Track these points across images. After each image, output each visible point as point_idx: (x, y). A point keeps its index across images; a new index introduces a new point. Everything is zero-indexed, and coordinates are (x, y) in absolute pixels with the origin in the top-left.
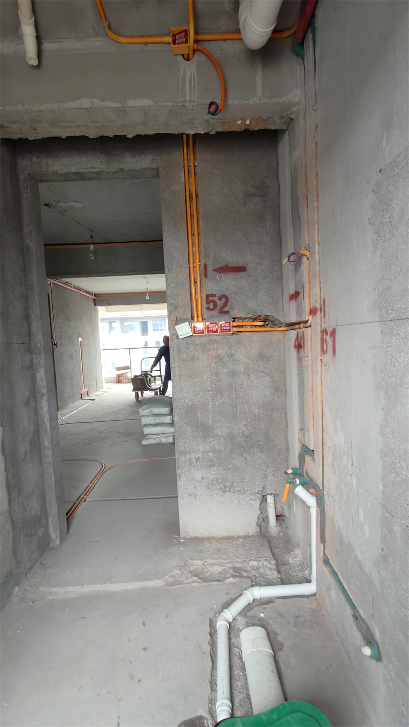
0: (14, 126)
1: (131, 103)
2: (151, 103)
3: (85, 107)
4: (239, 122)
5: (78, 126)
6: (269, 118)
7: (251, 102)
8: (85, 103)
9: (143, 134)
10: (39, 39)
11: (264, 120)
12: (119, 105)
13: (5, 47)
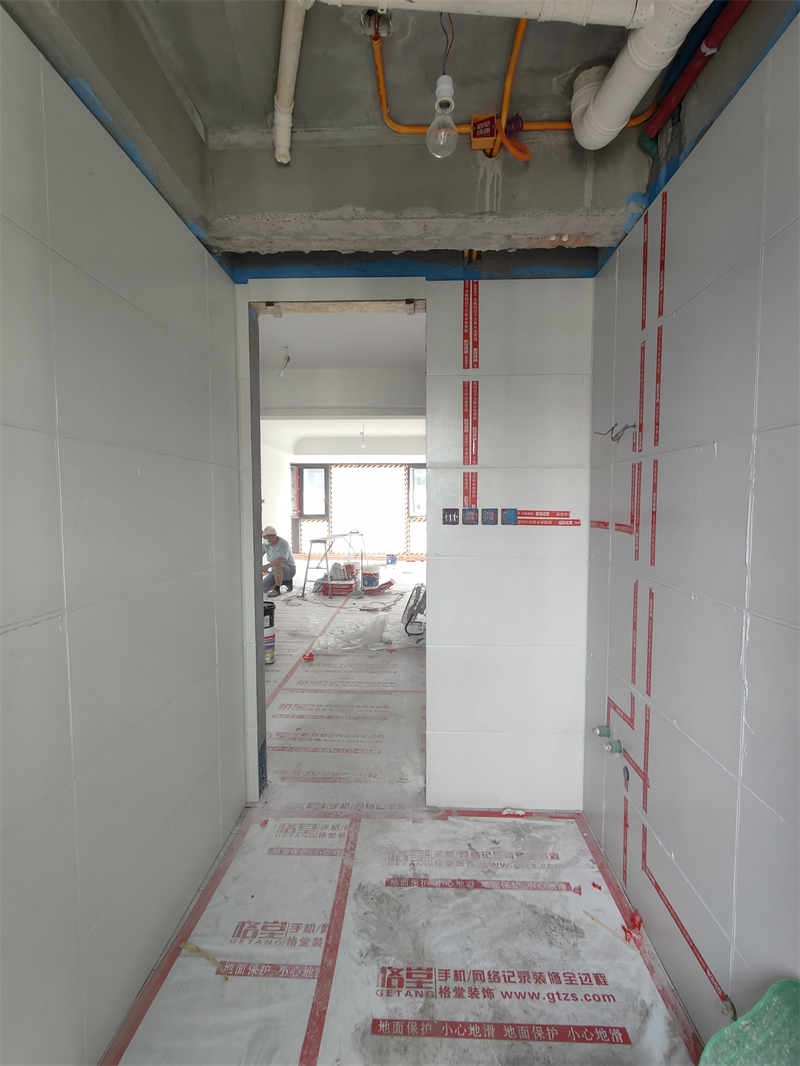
1: (408, 214)
2: (435, 213)
3: (345, 216)
4: (553, 238)
6: (596, 234)
8: (347, 212)
9: (414, 250)
11: (588, 236)
12: (392, 216)
13: (245, 137)
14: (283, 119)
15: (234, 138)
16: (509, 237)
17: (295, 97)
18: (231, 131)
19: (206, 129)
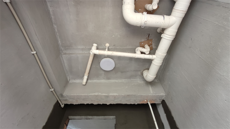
0: (70, 100)
1: (111, 94)
2: (117, 94)
3: (96, 95)
4: (146, 101)
5: (92, 100)
6: (156, 100)
7: (150, 95)
8: (96, 94)
9: (112, 104)
10: (87, 79)
11: (154, 100)
12: (107, 95)
13: (78, 81)
14: (86, 77)
15: (75, 81)
16: (135, 100)
17: (89, 73)
18: (75, 80)
19: (70, 80)
